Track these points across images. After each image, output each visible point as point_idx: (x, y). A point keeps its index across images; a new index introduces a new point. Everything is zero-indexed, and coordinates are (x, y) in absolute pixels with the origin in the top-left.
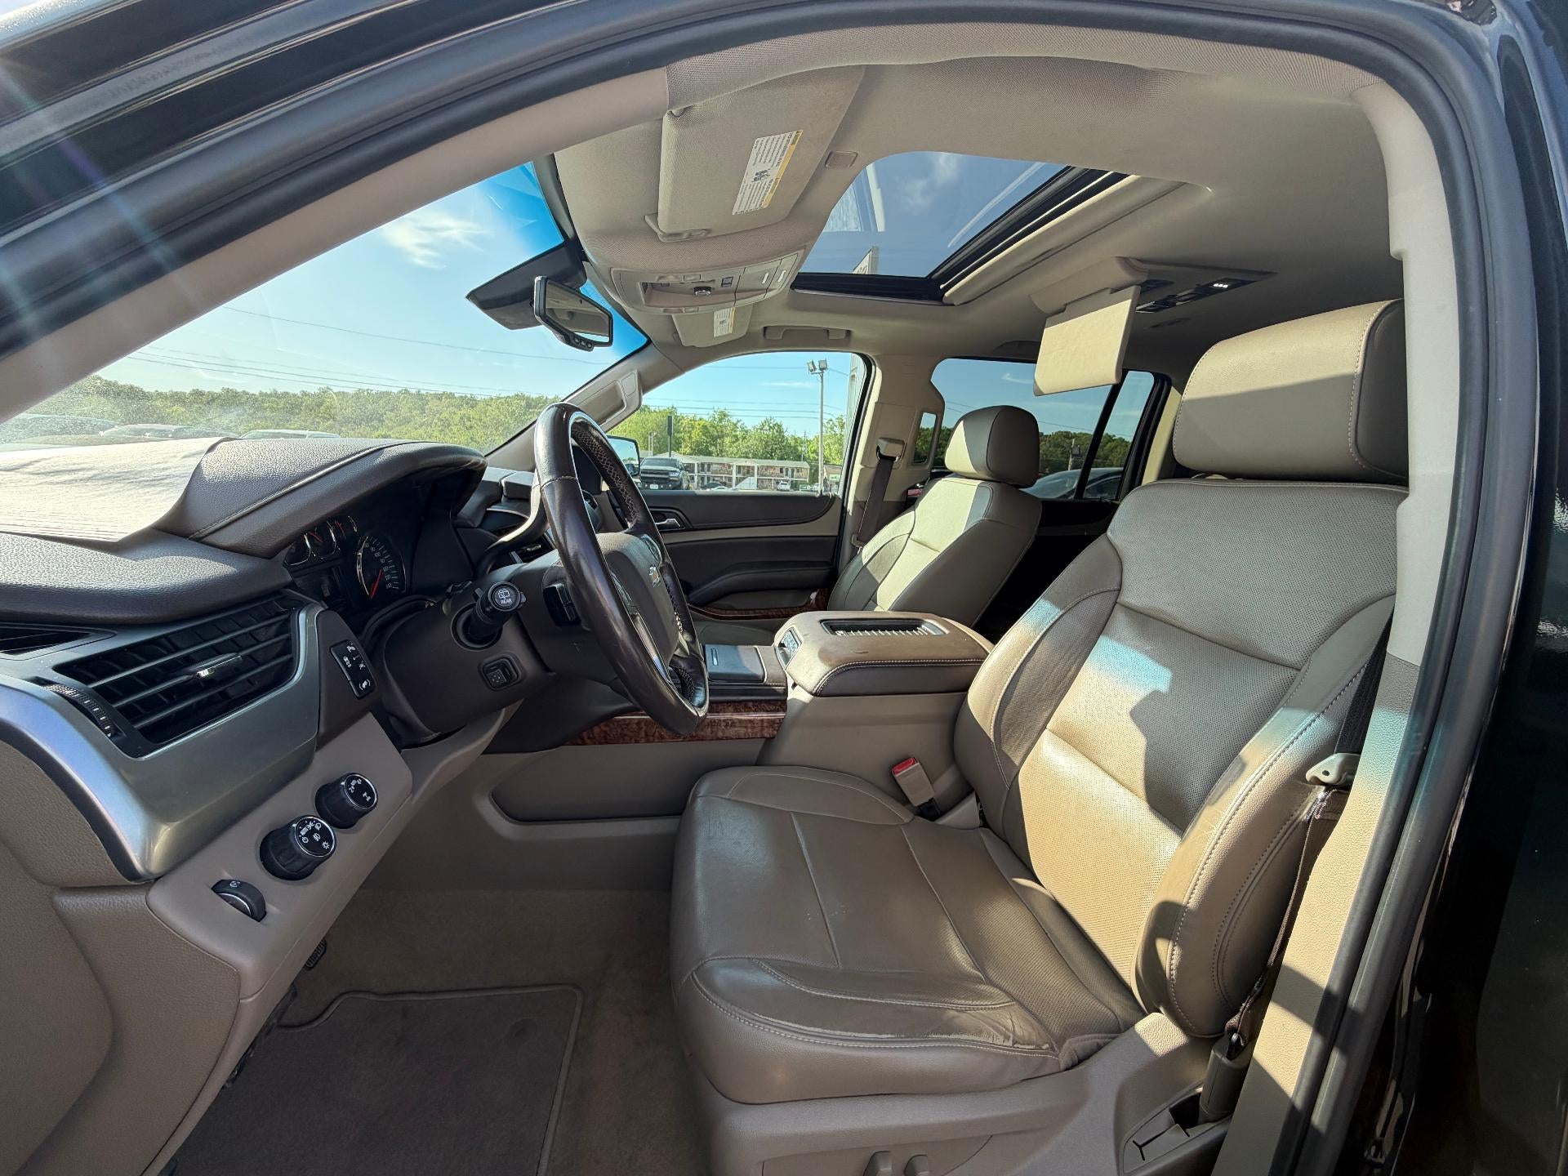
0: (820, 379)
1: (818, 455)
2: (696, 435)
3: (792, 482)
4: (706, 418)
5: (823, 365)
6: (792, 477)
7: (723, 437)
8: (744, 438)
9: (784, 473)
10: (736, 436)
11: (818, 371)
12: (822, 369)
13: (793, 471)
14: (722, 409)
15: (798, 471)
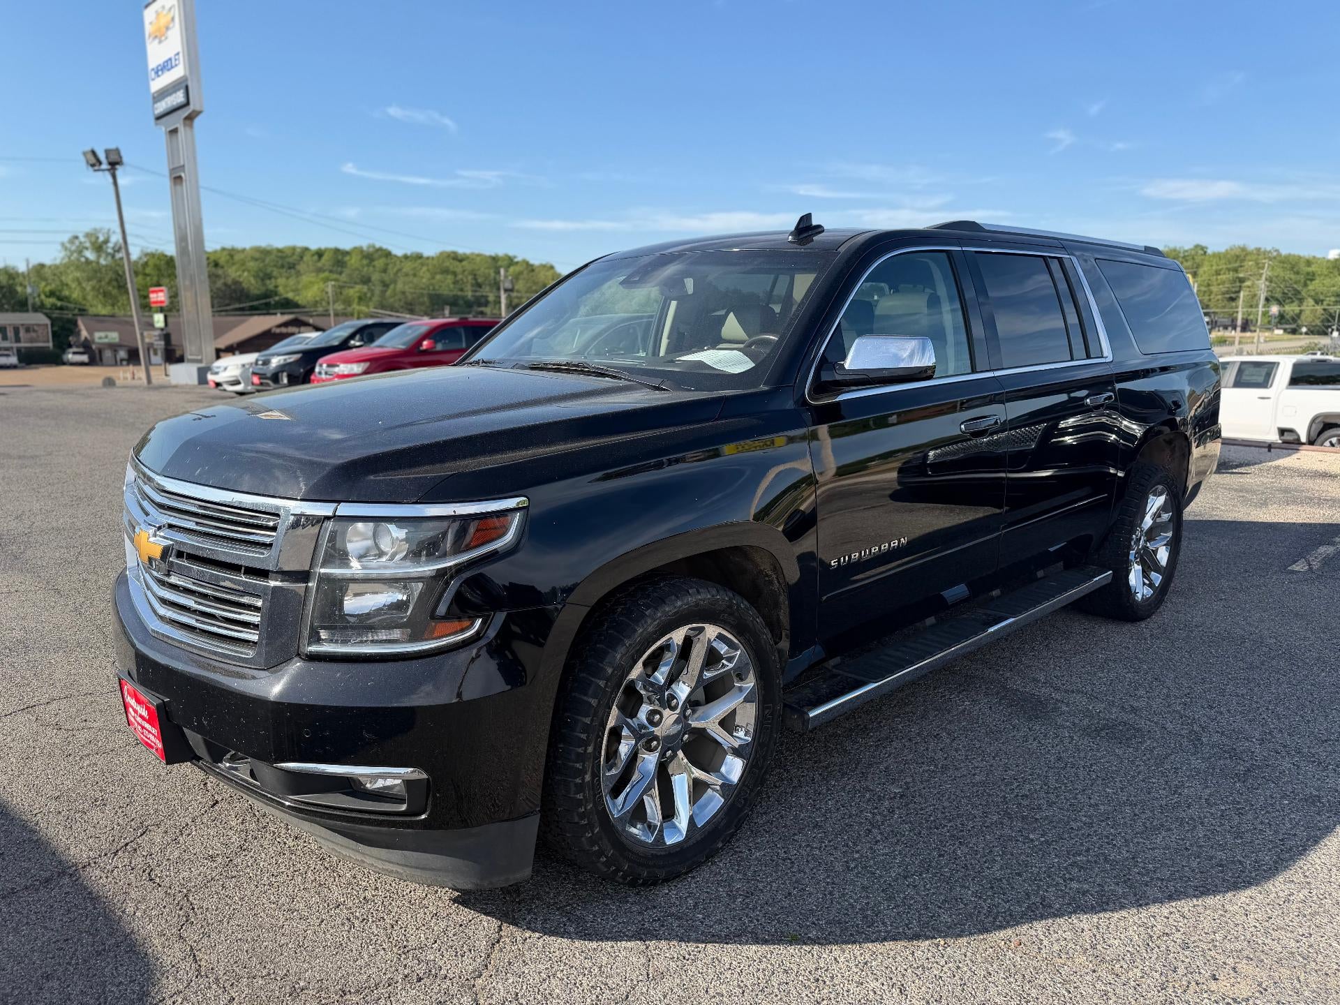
0: (110, 179)
3: (19, 350)
5: (113, 158)
11: (104, 166)
12: (115, 163)
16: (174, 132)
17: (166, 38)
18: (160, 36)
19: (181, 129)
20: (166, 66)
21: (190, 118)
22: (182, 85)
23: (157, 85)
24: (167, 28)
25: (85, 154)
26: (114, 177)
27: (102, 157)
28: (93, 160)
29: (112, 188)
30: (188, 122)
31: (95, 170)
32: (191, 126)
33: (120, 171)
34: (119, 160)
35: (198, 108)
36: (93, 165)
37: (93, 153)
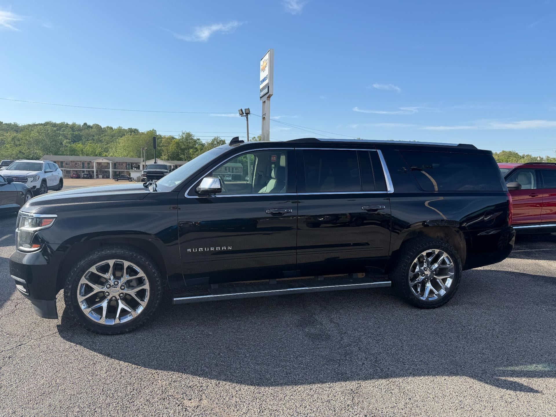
0: (246, 119)
1: (247, 159)
2: (172, 148)
4: (177, 137)
5: (247, 112)
6: (233, 172)
7: (189, 149)
8: (202, 149)
9: (228, 170)
10: (196, 148)
11: (244, 115)
12: (247, 114)
13: (233, 168)
14: (188, 132)
15: (236, 169)
16: (264, 102)
17: (265, 70)
18: (263, 70)
19: (266, 101)
20: (264, 80)
21: (269, 97)
22: (268, 86)
23: (261, 86)
24: (265, 67)
25: (239, 111)
26: (247, 118)
27: (244, 112)
28: (241, 113)
29: (246, 121)
30: (268, 98)
31: (242, 116)
32: (269, 100)
33: (249, 116)
34: (249, 112)
35: (271, 94)
36: (241, 114)
37: (242, 110)
